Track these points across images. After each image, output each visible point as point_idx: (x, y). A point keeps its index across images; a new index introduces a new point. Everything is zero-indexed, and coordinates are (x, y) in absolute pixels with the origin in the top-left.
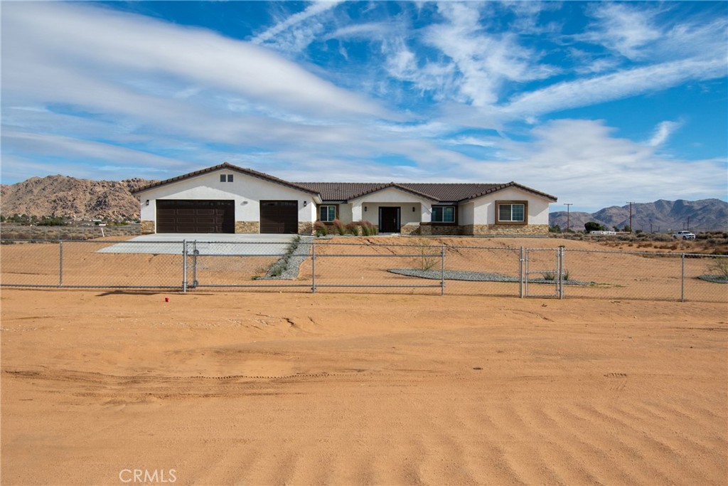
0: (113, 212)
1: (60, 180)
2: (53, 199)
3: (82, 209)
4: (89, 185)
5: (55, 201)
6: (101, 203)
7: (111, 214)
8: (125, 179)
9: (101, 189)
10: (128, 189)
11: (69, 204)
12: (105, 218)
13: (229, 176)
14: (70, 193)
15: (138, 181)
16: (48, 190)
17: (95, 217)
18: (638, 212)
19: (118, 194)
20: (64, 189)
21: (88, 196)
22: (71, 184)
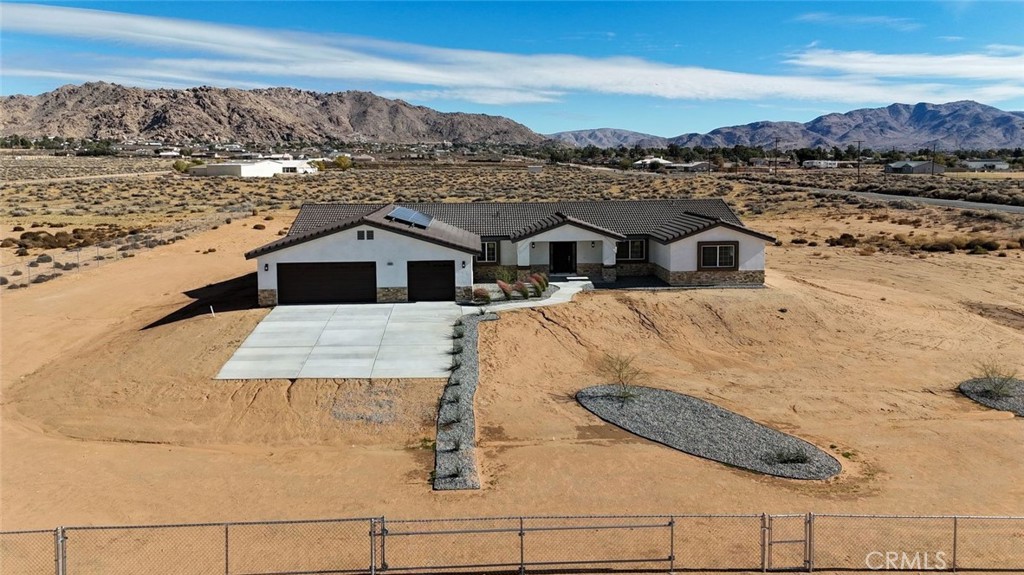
0: (177, 132)
1: (102, 89)
2: (95, 114)
3: (134, 128)
4: (142, 95)
5: (97, 118)
6: (159, 120)
7: (174, 134)
8: (191, 88)
9: (159, 100)
10: (195, 100)
11: (117, 120)
12: (166, 141)
13: (368, 232)
14: (117, 107)
15: (207, 91)
16: (87, 102)
17: (152, 138)
18: (866, 120)
19: (181, 107)
20: (108, 101)
21: (142, 111)
22: (118, 94)
